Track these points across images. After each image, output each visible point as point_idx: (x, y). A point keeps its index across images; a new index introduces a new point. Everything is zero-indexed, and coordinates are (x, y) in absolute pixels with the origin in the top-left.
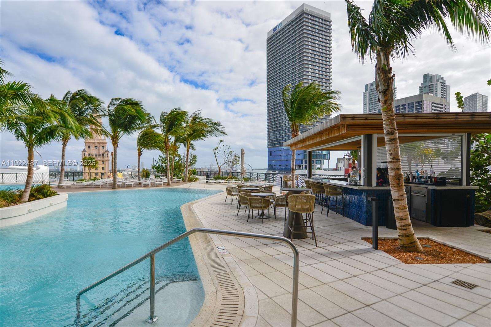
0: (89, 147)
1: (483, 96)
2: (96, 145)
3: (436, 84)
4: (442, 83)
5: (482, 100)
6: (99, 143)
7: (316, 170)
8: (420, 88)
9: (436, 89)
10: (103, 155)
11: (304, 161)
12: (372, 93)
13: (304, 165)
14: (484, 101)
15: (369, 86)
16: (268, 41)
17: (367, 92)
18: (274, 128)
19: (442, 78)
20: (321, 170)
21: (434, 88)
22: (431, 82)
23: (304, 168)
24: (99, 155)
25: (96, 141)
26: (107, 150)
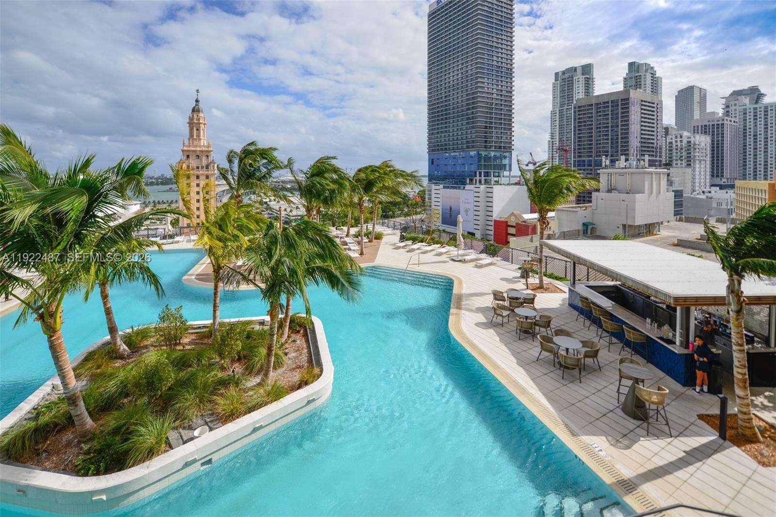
0: (188, 156)
1: (700, 89)
2: (198, 153)
3: (645, 75)
4: (652, 74)
5: (700, 94)
6: (202, 151)
7: (494, 185)
8: (625, 79)
9: (645, 81)
10: (207, 167)
11: (478, 173)
12: (563, 84)
13: (478, 178)
14: (702, 96)
15: (560, 74)
16: (429, 16)
17: (558, 82)
18: (438, 128)
19: (652, 68)
20: (501, 184)
21: (643, 80)
22: (638, 72)
23: (478, 182)
24: (202, 167)
25: (198, 149)
26: (213, 160)
